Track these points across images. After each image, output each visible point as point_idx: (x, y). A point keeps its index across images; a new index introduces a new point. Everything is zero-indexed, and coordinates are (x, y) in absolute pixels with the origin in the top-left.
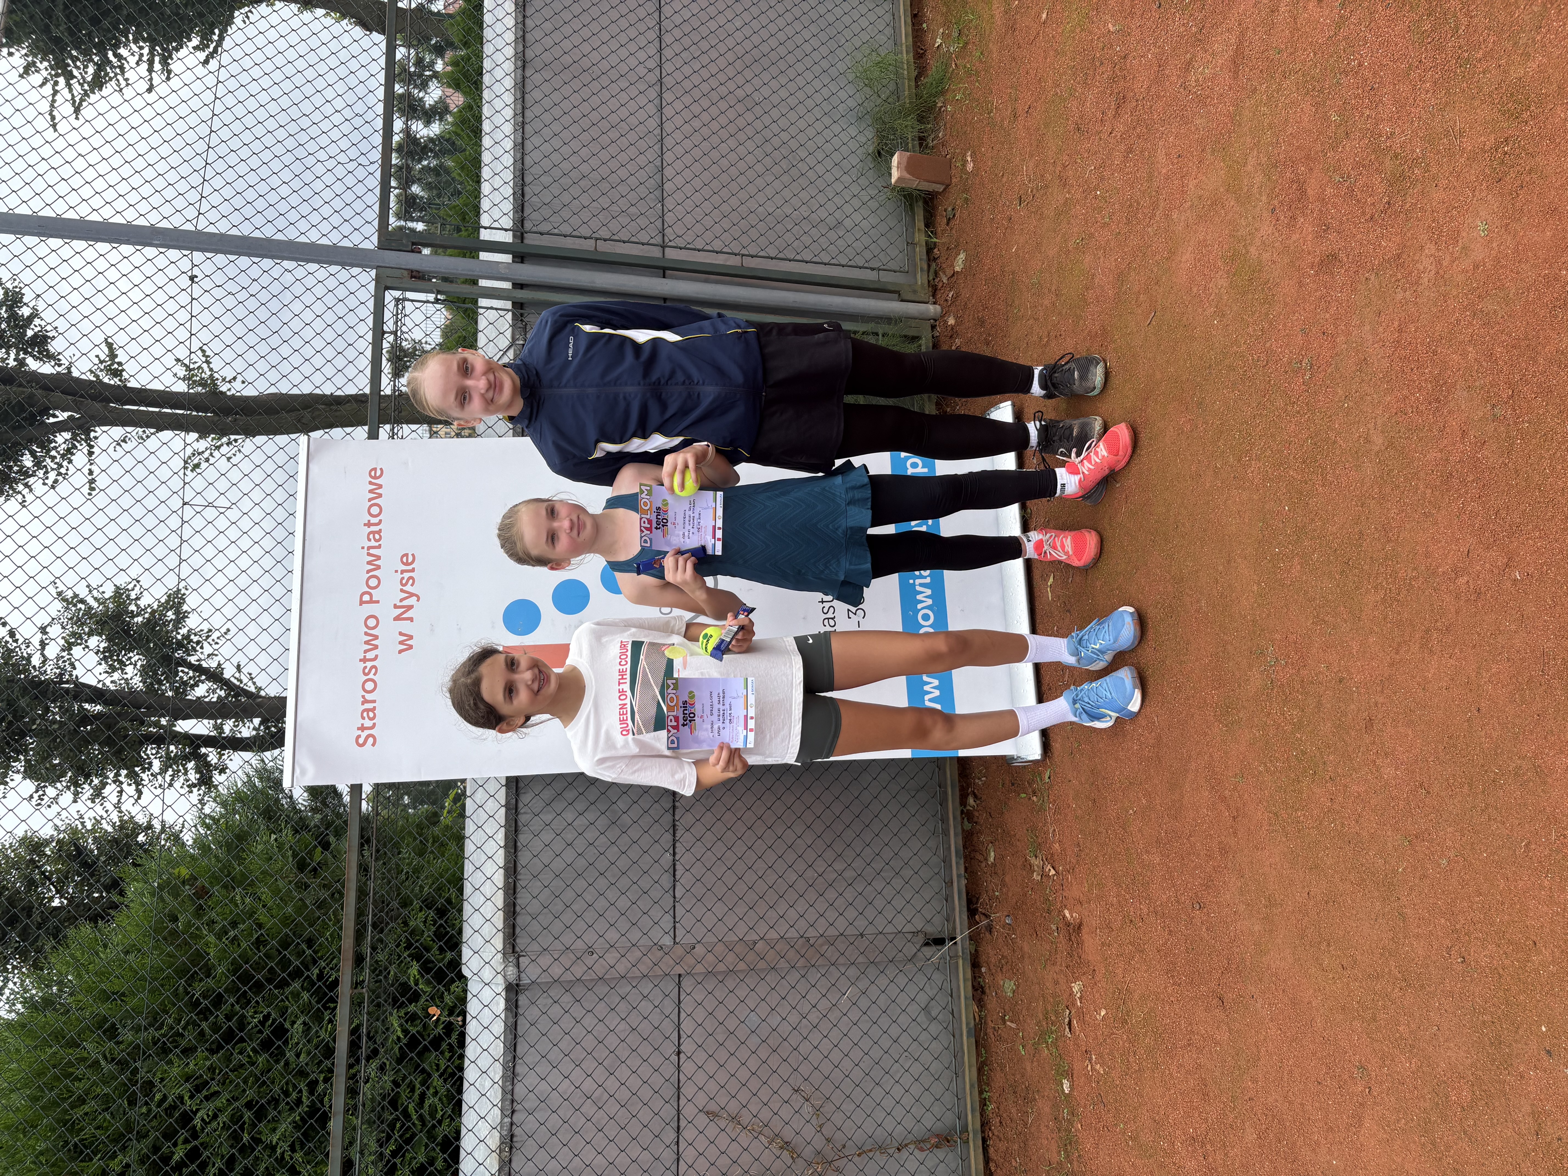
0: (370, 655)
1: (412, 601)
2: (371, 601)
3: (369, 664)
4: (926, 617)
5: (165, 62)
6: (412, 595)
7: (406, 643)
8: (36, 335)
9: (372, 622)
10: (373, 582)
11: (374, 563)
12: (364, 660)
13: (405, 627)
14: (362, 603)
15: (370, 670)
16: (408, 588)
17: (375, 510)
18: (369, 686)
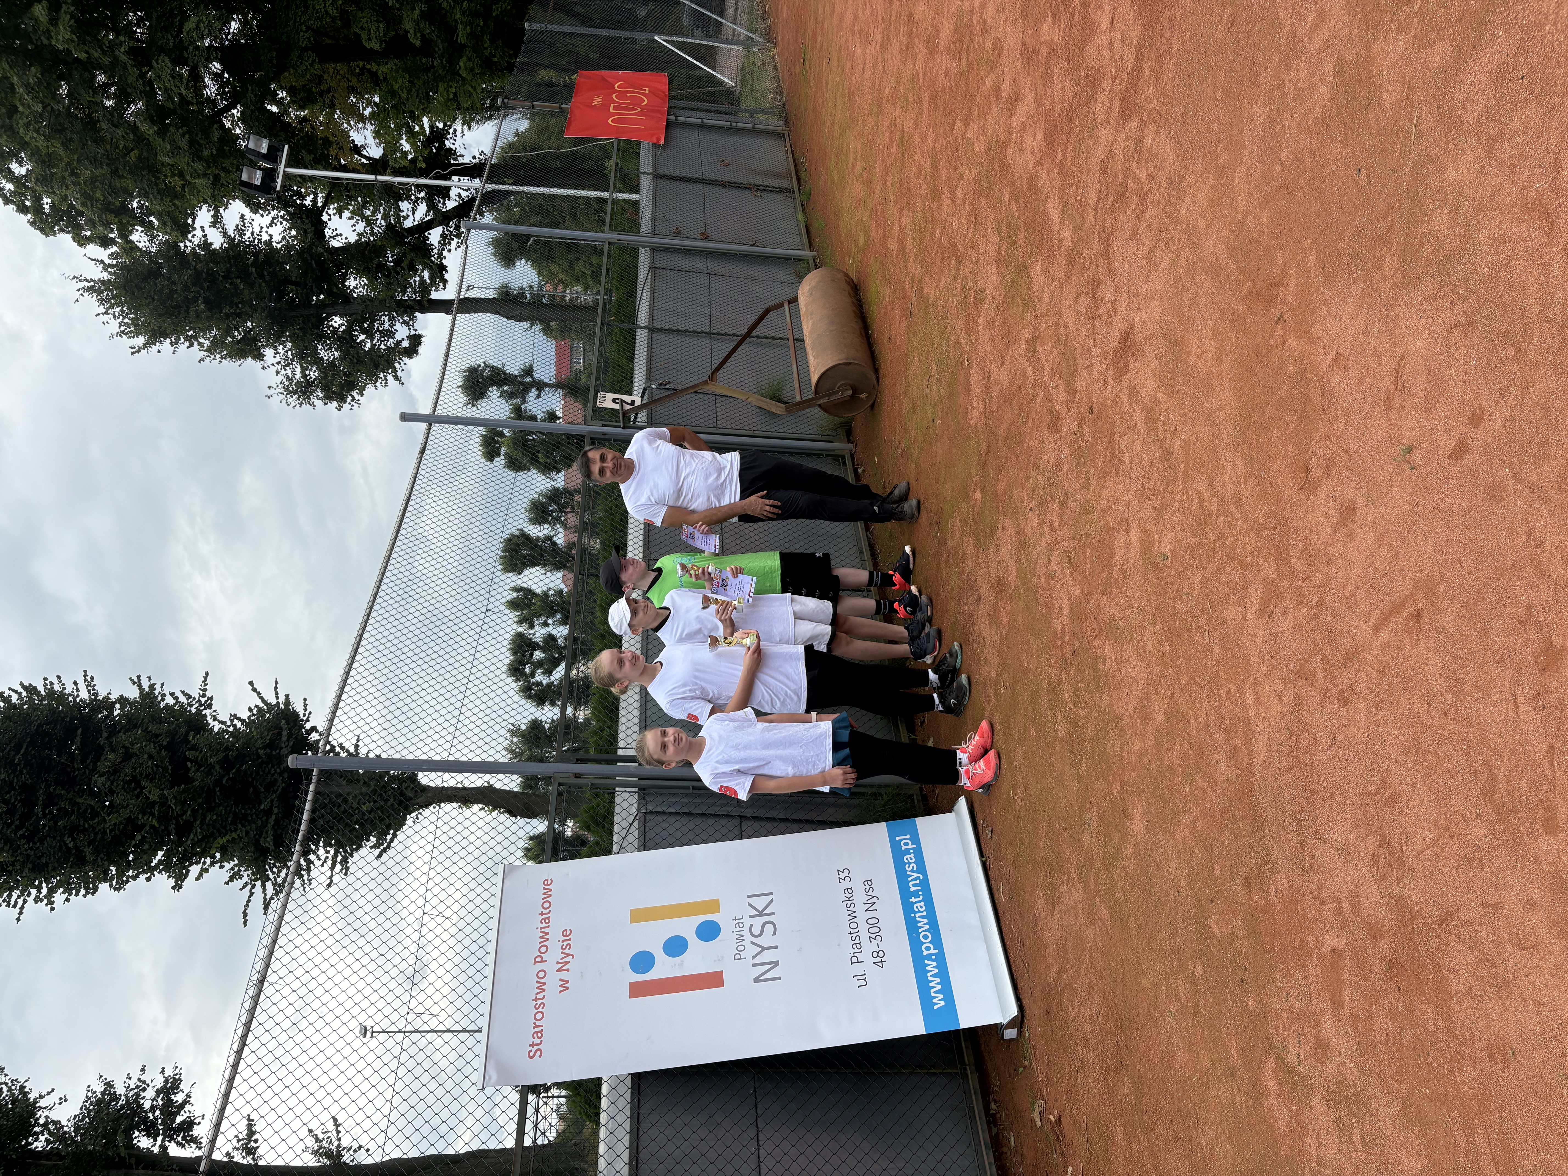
0: (539, 996)
1: (569, 958)
2: (542, 961)
3: (539, 1002)
4: (926, 937)
5: (345, 861)
6: (568, 955)
7: (564, 986)
8: (184, 1122)
9: (541, 974)
10: (543, 949)
11: (545, 937)
12: (536, 999)
13: (564, 975)
14: (535, 962)
15: (539, 1006)
16: (567, 951)
17: (546, 905)
18: (539, 1016)
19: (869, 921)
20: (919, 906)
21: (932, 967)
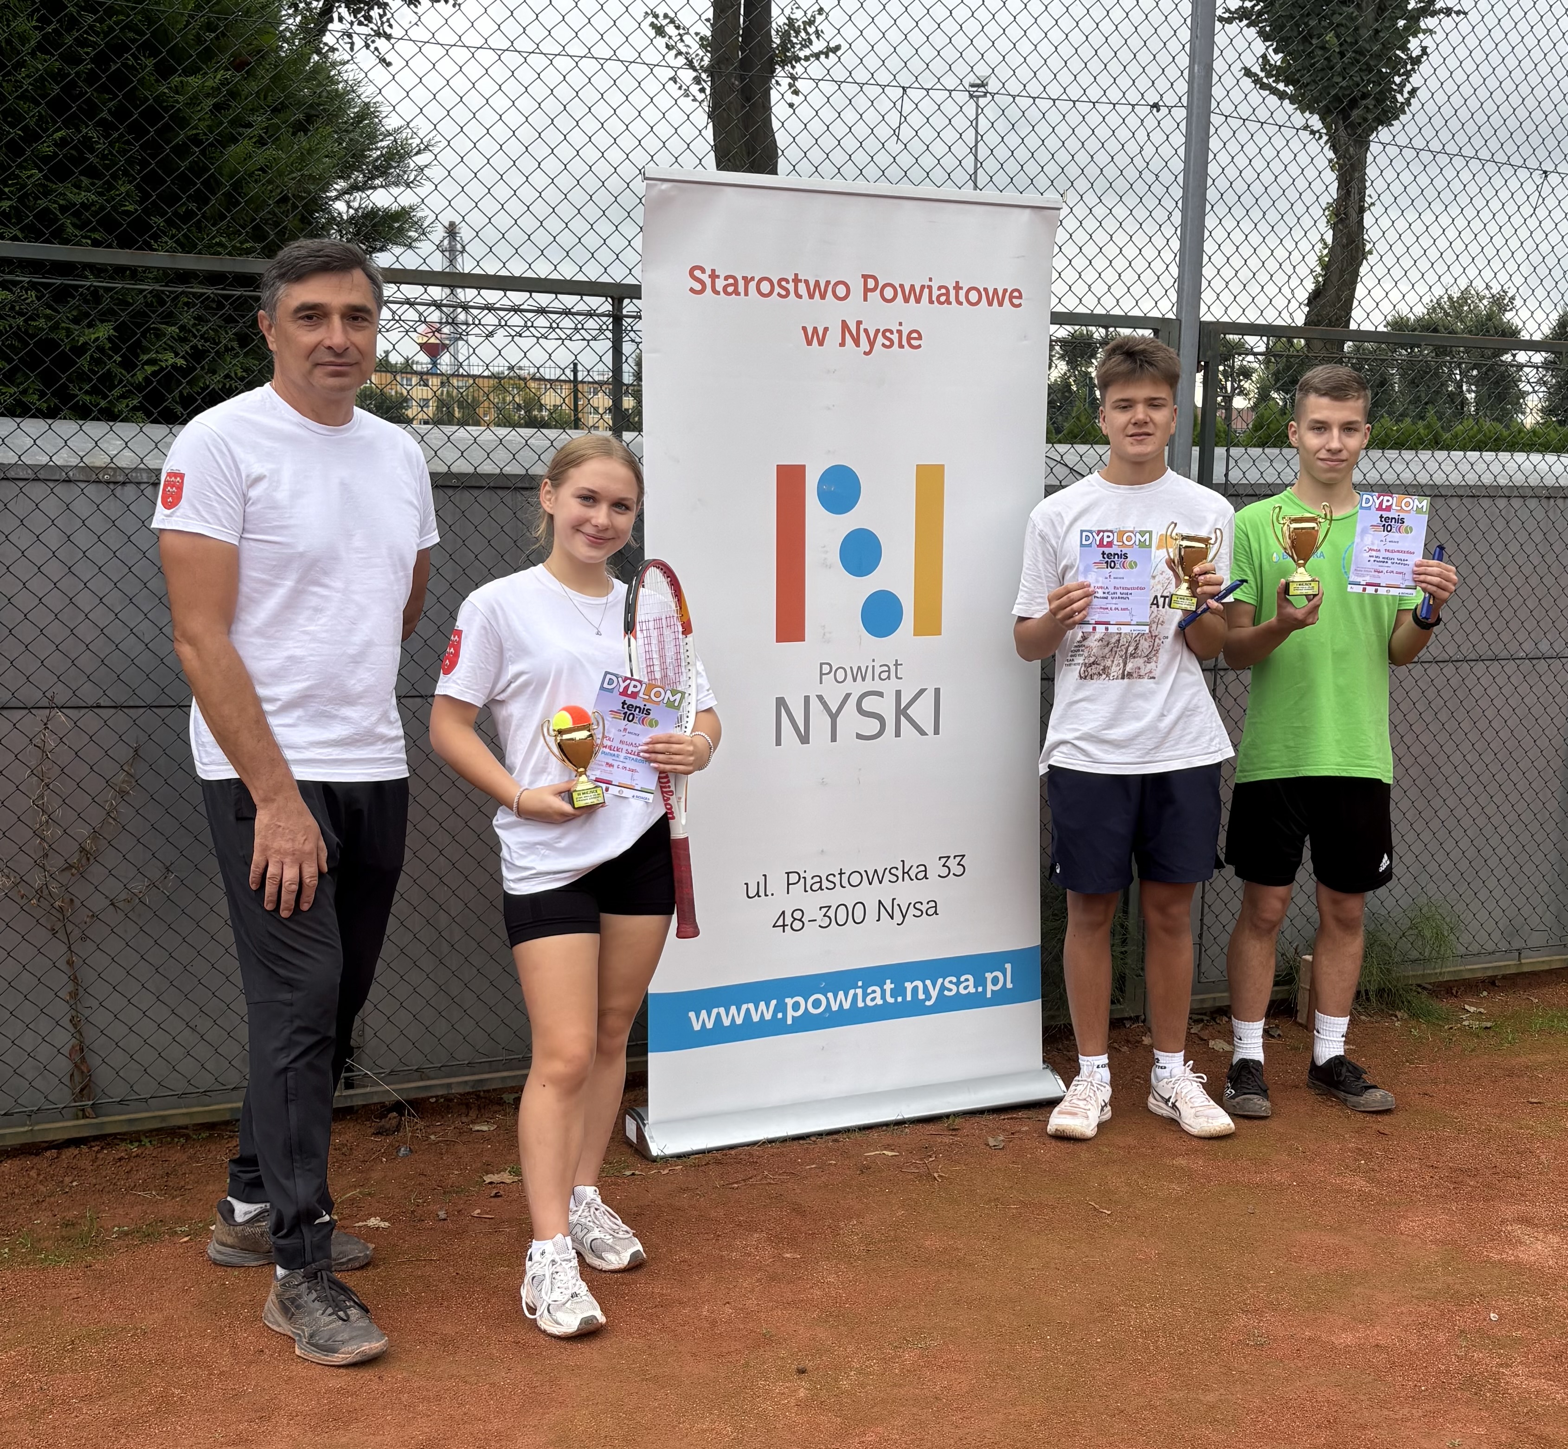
0: (801, 286)
1: (865, 345)
2: (866, 291)
3: (791, 287)
4: (817, 1003)
6: (872, 344)
7: (815, 336)
9: (841, 291)
10: (889, 293)
11: (912, 294)
12: (796, 281)
13: (834, 335)
14: (866, 277)
15: (785, 287)
16: (880, 340)
17: (973, 296)
18: (765, 287)
19: (859, 908)
20: (875, 997)
21: (765, 1011)
